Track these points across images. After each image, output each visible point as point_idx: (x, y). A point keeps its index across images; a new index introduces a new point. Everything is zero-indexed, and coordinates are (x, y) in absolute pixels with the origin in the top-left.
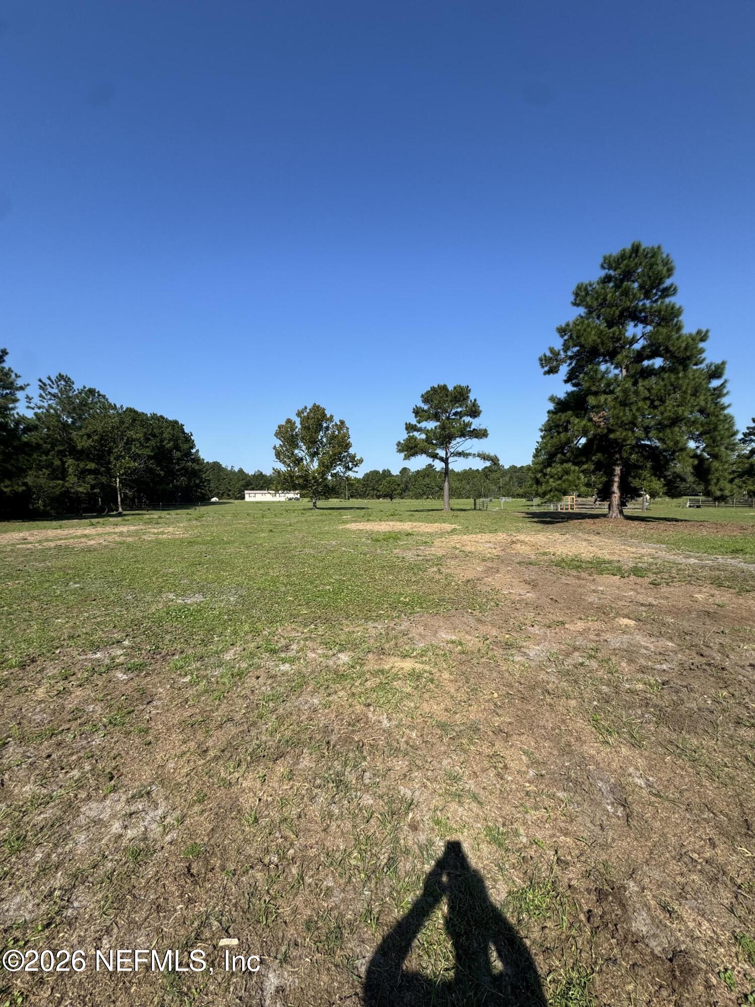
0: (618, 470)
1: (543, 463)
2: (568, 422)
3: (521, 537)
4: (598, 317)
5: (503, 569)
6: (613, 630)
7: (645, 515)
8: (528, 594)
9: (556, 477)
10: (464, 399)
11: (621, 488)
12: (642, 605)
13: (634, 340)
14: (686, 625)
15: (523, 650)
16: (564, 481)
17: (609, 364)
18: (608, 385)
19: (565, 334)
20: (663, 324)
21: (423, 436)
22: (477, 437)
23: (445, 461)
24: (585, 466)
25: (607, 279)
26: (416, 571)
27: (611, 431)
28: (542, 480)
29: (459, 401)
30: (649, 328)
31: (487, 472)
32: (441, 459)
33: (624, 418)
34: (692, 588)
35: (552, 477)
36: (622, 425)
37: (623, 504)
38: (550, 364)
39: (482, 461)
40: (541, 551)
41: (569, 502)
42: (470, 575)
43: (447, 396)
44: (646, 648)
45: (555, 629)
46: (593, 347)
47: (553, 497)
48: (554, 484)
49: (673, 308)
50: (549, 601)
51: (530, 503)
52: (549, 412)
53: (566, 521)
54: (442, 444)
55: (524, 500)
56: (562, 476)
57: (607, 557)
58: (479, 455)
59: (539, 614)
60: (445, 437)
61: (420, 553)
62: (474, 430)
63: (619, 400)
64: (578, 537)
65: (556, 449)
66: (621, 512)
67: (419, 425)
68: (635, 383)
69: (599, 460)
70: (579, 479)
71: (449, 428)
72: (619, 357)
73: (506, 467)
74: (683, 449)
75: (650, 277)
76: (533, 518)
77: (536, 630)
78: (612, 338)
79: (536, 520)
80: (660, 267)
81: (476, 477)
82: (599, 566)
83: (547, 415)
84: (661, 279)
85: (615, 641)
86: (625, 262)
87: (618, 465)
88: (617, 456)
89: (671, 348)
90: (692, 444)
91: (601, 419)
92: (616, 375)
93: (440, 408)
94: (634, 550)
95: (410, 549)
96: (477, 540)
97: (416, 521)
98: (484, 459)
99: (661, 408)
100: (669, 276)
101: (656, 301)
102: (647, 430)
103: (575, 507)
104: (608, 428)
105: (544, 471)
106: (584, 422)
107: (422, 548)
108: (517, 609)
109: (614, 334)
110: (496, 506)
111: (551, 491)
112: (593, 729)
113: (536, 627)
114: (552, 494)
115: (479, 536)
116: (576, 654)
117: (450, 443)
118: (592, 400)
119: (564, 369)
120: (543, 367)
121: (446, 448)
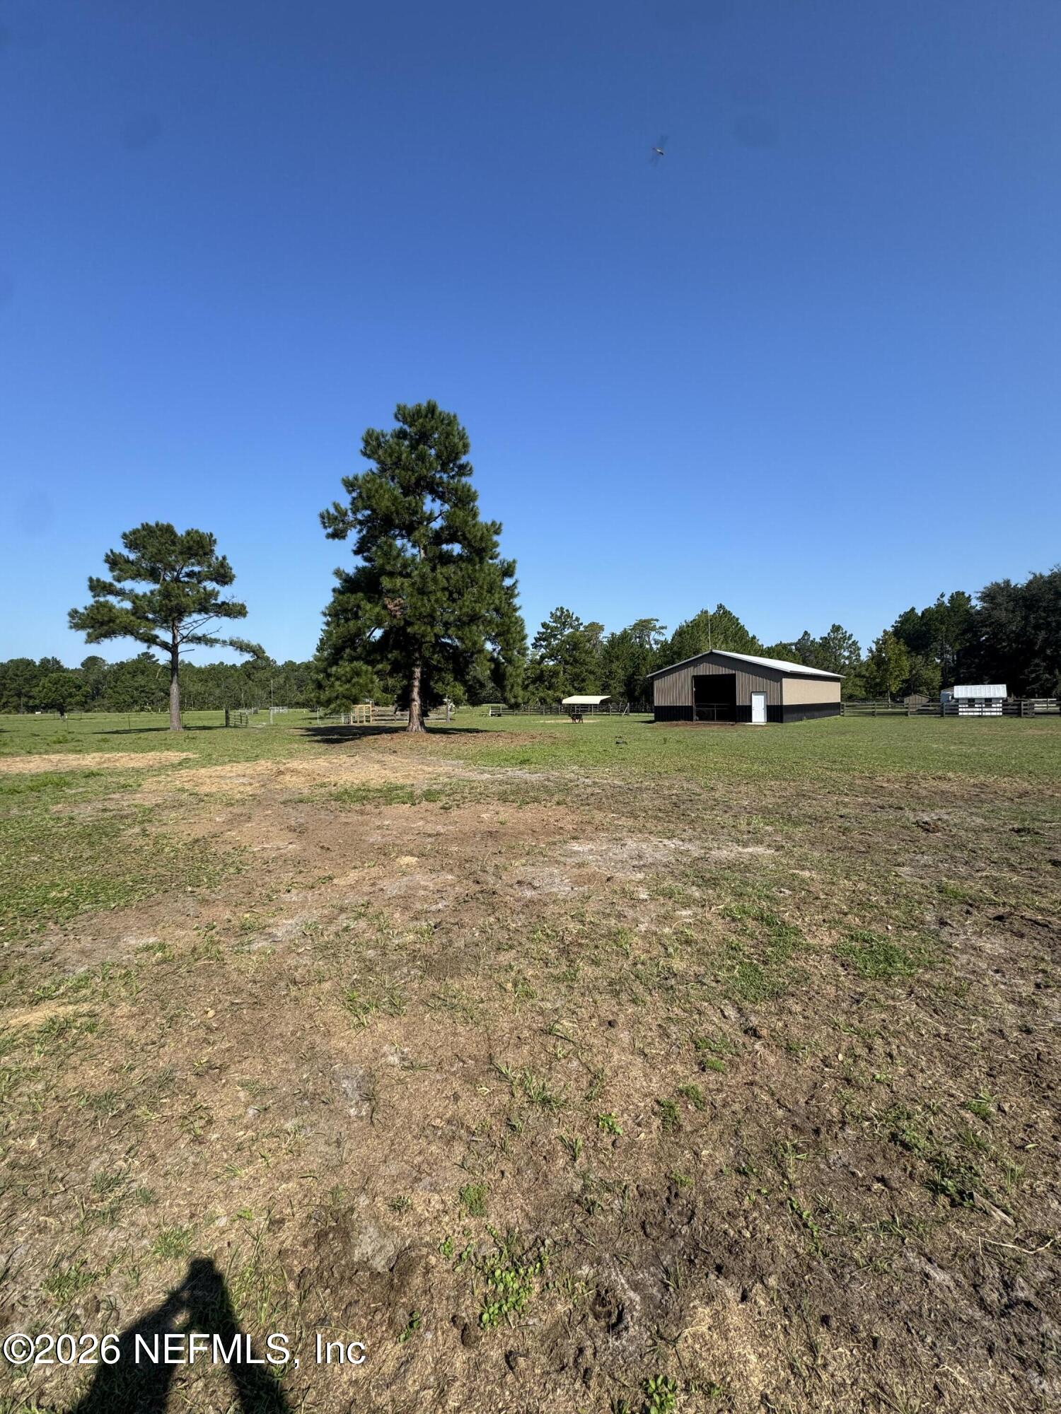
0: (418, 672)
1: (326, 659)
2: (359, 607)
3: (294, 764)
4: (393, 479)
5: (258, 813)
6: (392, 874)
7: (449, 726)
8: (290, 846)
9: (344, 678)
10: (205, 554)
11: (421, 694)
12: (430, 836)
13: (431, 518)
14: (468, 851)
15: (268, 930)
16: (354, 685)
17: (405, 541)
18: (405, 566)
19: (353, 490)
20: (460, 505)
21: (128, 605)
22: (228, 614)
23: (173, 649)
24: (380, 666)
25: (401, 435)
26: (96, 837)
27: (409, 624)
28: (325, 683)
29: (196, 555)
30: (447, 507)
31: (248, 671)
32: (164, 646)
33: (423, 609)
34: (479, 807)
35: (338, 679)
36: (421, 617)
37: (424, 713)
38: (335, 526)
39: (238, 652)
40: (318, 781)
41: (363, 712)
42: (199, 831)
43: (174, 543)
44: (425, 888)
45: (320, 888)
46: (386, 515)
47: (339, 706)
48: (341, 689)
49: (469, 490)
50: (319, 850)
51: (313, 715)
52: (334, 590)
53: (359, 738)
54: (166, 621)
55: (305, 710)
56: (352, 678)
57: (401, 782)
58: (232, 643)
59: (301, 872)
60: (171, 610)
61: (108, 805)
62: (224, 603)
63: (416, 587)
64: (370, 759)
65: (343, 642)
66: (422, 724)
67: (118, 585)
68: (433, 569)
69: (396, 659)
70: (372, 682)
71: (177, 597)
72: (417, 533)
73: (280, 663)
74: (481, 651)
75: (446, 448)
76: (314, 735)
77: (294, 896)
78: (408, 509)
79: (319, 738)
80: (456, 440)
81: (232, 676)
82: (389, 794)
83: (332, 594)
84: (457, 454)
85: (393, 887)
86: (421, 420)
87: (418, 666)
88: (417, 655)
89: (468, 535)
90: (489, 646)
91: (397, 608)
92: (414, 556)
93: (161, 561)
94: (430, 769)
95: (89, 801)
96: (222, 774)
97: (112, 749)
98: (241, 650)
99: (460, 602)
100: (465, 453)
101: (453, 477)
102: (447, 625)
103: (371, 719)
104: (405, 619)
105: (329, 671)
106: (377, 609)
107: (117, 796)
108: (269, 871)
109: (410, 504)
110: (262, 721)
111: (337, 698)
112: (348, 1013)
113: (294, 891)
114: (338, 702)
115: (228, 768)
116: (343, 916)
117: (180, 620)
118: (386, 582)
119: (353, 536)
120: (325, 527)
121: (174, 629)
